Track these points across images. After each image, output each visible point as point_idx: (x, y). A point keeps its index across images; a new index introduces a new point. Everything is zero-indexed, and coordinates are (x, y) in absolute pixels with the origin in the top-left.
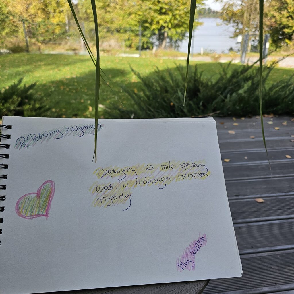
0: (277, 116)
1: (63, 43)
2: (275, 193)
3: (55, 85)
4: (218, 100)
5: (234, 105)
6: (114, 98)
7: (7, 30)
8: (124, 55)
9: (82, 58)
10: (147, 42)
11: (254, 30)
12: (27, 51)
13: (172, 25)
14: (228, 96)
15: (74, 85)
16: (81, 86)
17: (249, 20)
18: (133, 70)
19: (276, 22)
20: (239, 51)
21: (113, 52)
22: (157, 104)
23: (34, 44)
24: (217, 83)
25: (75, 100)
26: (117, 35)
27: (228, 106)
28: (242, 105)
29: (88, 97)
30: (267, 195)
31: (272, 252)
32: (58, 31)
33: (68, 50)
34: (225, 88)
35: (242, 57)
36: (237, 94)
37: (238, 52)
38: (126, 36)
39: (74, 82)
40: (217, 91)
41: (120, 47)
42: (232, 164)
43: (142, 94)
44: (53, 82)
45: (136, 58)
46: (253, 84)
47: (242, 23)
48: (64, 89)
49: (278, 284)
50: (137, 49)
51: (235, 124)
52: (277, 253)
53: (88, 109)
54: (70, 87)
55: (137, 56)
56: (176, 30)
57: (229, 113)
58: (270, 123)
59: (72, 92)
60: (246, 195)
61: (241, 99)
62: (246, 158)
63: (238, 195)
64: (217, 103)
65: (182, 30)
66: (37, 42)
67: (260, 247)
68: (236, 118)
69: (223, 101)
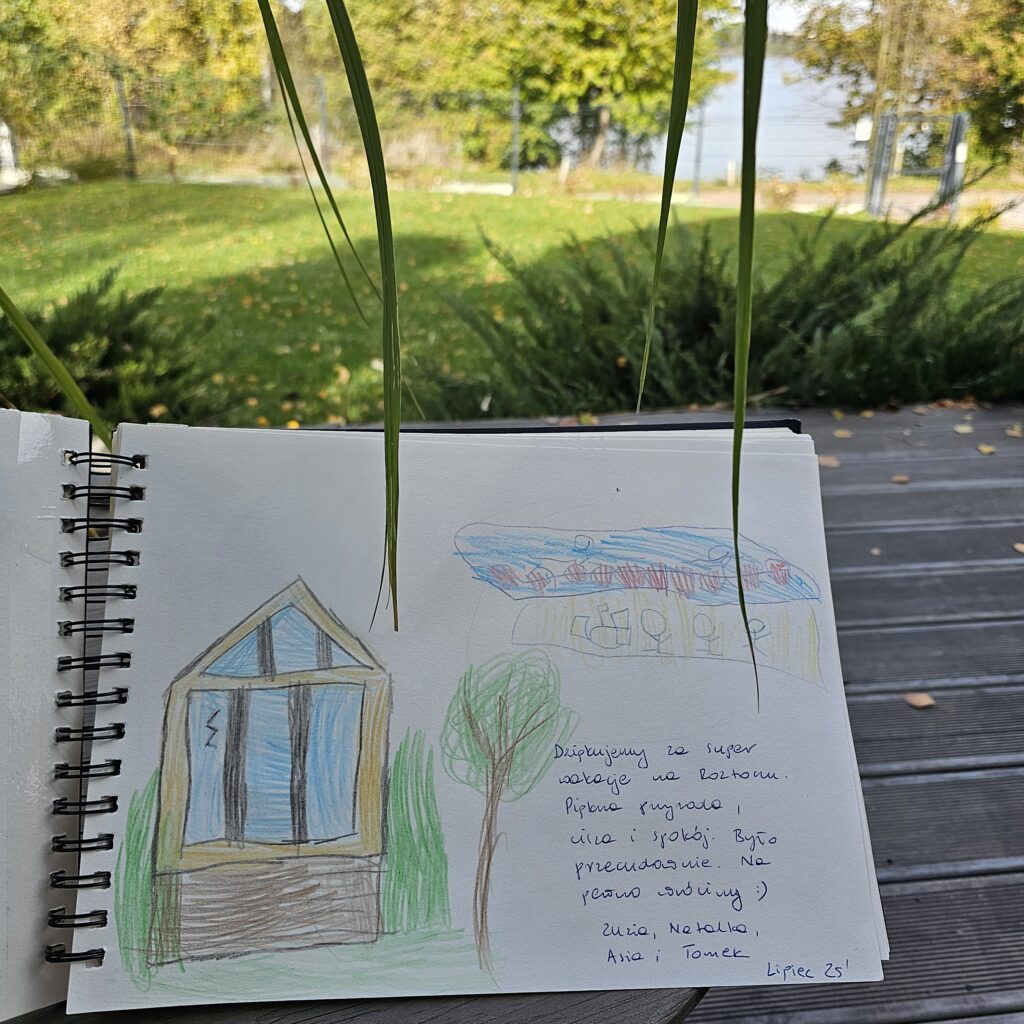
0: (988, 406)
1: (253, 145)
2: (976, 676)
3: (223, 291)
4: (782, 348)
5: (838, 365)
6: (425, 338)
7: (63, 103)
8: (462, 188)
10: (539, 143)
11: (914, 98)
12: (131, 174)
13: (626, 82)
14: (818, 334)
15: (287, 292)
16: (313, 296)
17: (898, 64)
18: (488, 243)
19: (992, 70)
20: (861, 170)
21: (421, 176)
22: (572, 362)
23: (154, 149)
24: (779, 289)
25: (291, 343)
26: (435, 118)
27: (817, 372)
28: (865, 367)
29: (334, 336)
30: (947, 682)
31: (959, 880)
32: (234, 104)
33: (267, 170)
34: (808, 307)
35: (871, 192)
36: (848, 327)
37: (857, 176)
38: (467, 121)
39: (289, 281)
40: (780, 317)
41: (447, 157)
43: (518, 325)
44: (215, 282)
45: (502, 198)
46: (904, 292)
47: (873, 75)
48: (255, 305)
49: (975, 990)
50: (505, 165)
51: (841, 433)
52: (975, 882)
53: (336, 375)
54: (275, 300)
55: (504, 189)
56: (639, 100)
57: (821, 393)
58: (964, 429)
59: (282, 317)
60: (873, 681)
61: (862, 346)
62: (876, 552)
64: (778, 359)
65: (660, 103)
66: (162, 145)
67: (920, 862)
68: (843, 411)
69: (800, 351)
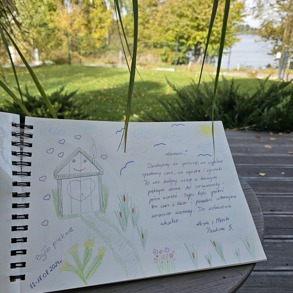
1: (103, 56)
3: (93, 94)
4: (255, 113)
5: (272, 119)
6: (149, 109)
8: (160, 69)
9: (119, 71)
10: (183, 57)
12: (69, 63)
14: (266, 110)
15: (110, 95)
16: (118, 97)
17: (289, 37)
18: (168, 82)
21: (149, 66)
22: (191, 115)
23: (76, 57)
24: (254, 96)
25: (111, 109)
26: (154, 50)
27: (265, 120)
28: (280, 120)
29: (123, 107)
32: (98, 45)
33: (106, 63)
35: (280, 73)
36: (275, 108)
37: (276, 69)
38: (163, 51)
39: (111, 92)
40: (254, 105)
41: (156, 61)
42: (267, 178)
43: (176, 105)
44: (91, 92)
45: (172, 72)
47: (282, 40)
48: (101, 98)
50: (173, 64)
51: (272, 139)
53: (123, 118)
54: (107, 97)
55: (172, 70)
56: (212, 46)
57: (266, 127)
59: (109, 102)
60: (282, 211)
61: (279, 114)
62: (283, 173)
63: (273, 210)
64: (253, 116)
66: (78, 56)
68: (273, 132)
69: (260, 114)
